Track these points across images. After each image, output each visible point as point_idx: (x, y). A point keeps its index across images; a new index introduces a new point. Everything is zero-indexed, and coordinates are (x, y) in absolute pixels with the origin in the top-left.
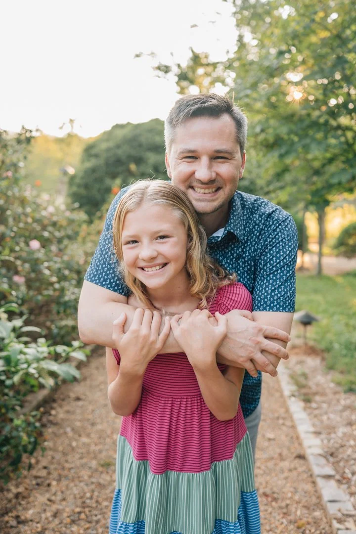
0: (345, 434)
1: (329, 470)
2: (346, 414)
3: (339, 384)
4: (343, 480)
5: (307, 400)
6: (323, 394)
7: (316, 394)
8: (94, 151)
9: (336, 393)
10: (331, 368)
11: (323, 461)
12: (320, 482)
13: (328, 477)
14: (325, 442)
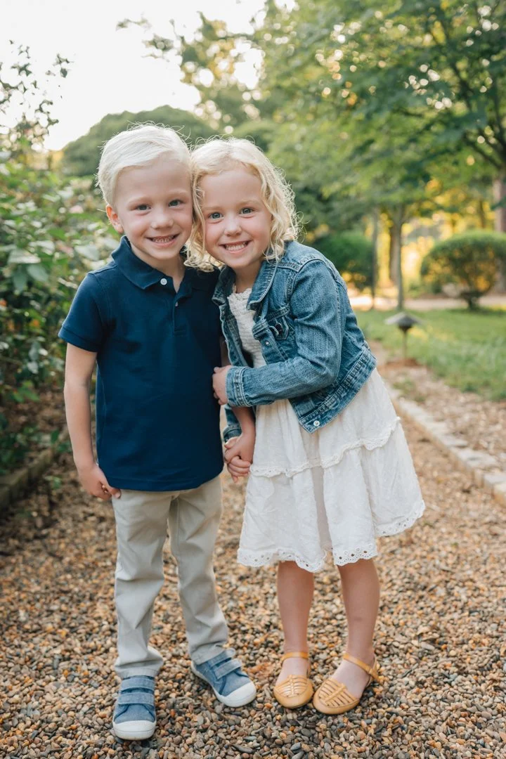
0: (471, 419)
1: (461, 442)
2: (469, 407)
3: (454, 386)
4: (477, 447)
5: (420, 400)
6: (437, 394)
7: (429, 395)
8: (78, 153)
9: (452, 394)
10: (441, 375)
11: (451, 437)
12: (455, 450)
13: (462, 447)
14: (452, 426)
